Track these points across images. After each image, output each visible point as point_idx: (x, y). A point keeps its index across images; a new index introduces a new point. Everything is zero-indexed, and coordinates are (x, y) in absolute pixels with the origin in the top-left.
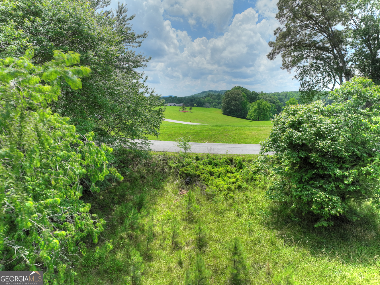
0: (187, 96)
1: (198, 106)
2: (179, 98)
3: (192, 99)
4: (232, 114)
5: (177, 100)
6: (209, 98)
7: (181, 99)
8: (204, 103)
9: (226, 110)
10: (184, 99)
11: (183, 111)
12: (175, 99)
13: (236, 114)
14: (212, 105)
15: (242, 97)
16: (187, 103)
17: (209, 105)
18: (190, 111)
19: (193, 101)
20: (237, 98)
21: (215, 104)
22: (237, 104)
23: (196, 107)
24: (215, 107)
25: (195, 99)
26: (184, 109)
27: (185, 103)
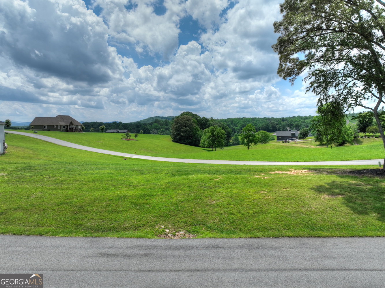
0: (133, 122)
1: (144, 133)
2: (124, 123)
3: (138, 125)
4: (183, 141)
5: (122, 126)
6: (156, 124)
7: (126, 125)
8: (151, 130)
9: (175, 136)
10: (130, 125)
11: (127, 139)
12: (119, 125)
13: (186, 141)
14: (159, 131)
15: (193, 123)
16: (133, 129)
17: (156, 131)
18: (134, 138)
19: (139, 127)
20: (187, 124)
21: (162, 130)
22: (187, 130)
23: (142, 134)
24: (163, 133)
25: (141, 125)
26: (128, 137)
27: (131, 129)
